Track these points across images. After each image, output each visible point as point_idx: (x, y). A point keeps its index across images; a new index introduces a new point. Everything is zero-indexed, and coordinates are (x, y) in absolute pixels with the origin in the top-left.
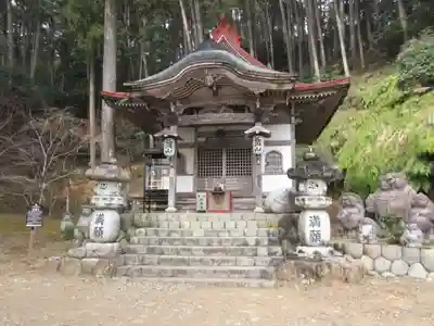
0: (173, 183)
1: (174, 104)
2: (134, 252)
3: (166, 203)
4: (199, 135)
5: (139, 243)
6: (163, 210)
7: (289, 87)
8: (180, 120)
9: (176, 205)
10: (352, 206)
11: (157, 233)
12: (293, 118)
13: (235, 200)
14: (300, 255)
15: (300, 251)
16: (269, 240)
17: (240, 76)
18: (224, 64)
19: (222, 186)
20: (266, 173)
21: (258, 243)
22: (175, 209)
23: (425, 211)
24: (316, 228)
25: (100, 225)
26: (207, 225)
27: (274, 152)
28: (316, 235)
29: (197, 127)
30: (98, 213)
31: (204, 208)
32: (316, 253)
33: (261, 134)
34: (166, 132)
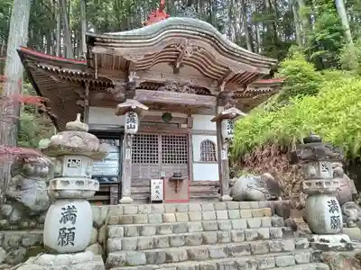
8: (137, 93)
9: (133, 195)
15: (322, 241)
22: (132, 200)
24: (335, 214)
27: (208, 141)
31: (161, 198)
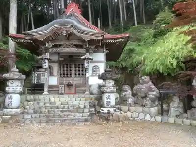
0: (47, 80)
1: (48, 43)
2: (27, 113)
3: (43, 90)
4: (60, 57)
5: (30, 109)
6: (41, 93)
7: (101, 38)
8: (50, 50)
9: (48, 91)
10: (127, 91)
11: (38, 104)
12: (105, 50)
13: (77, 88)
14: (102, 111)
15: (102, 110)
16: (90, 106)
17: (79, 32)
18: (71, 26)
19: (71, 82)
20: (92, 76)
21: (85, 107)
22: (47, 93)
23: (154, 93)
24: (109, 100)
25: (10, 101)
26: (62, 100)
27: (96, 66)
28: (109, 103)
29: (59, 54)
30: (9, 95)
32: (108, 110)
33: (89, 59)
34: (43, 56)
